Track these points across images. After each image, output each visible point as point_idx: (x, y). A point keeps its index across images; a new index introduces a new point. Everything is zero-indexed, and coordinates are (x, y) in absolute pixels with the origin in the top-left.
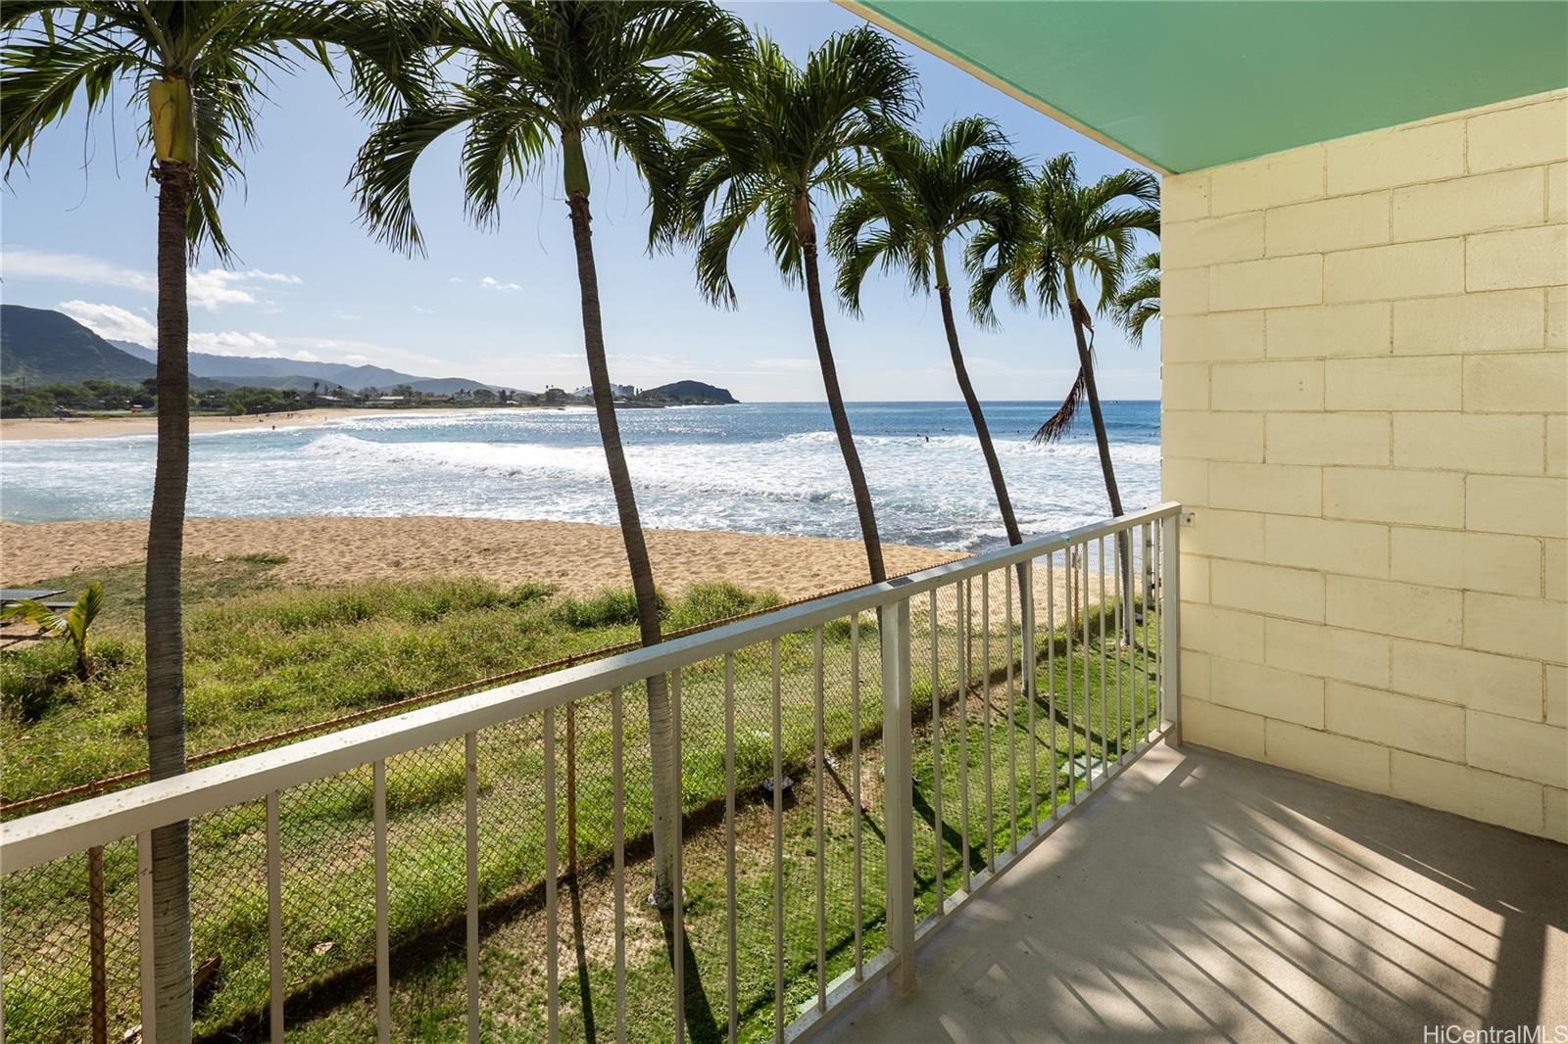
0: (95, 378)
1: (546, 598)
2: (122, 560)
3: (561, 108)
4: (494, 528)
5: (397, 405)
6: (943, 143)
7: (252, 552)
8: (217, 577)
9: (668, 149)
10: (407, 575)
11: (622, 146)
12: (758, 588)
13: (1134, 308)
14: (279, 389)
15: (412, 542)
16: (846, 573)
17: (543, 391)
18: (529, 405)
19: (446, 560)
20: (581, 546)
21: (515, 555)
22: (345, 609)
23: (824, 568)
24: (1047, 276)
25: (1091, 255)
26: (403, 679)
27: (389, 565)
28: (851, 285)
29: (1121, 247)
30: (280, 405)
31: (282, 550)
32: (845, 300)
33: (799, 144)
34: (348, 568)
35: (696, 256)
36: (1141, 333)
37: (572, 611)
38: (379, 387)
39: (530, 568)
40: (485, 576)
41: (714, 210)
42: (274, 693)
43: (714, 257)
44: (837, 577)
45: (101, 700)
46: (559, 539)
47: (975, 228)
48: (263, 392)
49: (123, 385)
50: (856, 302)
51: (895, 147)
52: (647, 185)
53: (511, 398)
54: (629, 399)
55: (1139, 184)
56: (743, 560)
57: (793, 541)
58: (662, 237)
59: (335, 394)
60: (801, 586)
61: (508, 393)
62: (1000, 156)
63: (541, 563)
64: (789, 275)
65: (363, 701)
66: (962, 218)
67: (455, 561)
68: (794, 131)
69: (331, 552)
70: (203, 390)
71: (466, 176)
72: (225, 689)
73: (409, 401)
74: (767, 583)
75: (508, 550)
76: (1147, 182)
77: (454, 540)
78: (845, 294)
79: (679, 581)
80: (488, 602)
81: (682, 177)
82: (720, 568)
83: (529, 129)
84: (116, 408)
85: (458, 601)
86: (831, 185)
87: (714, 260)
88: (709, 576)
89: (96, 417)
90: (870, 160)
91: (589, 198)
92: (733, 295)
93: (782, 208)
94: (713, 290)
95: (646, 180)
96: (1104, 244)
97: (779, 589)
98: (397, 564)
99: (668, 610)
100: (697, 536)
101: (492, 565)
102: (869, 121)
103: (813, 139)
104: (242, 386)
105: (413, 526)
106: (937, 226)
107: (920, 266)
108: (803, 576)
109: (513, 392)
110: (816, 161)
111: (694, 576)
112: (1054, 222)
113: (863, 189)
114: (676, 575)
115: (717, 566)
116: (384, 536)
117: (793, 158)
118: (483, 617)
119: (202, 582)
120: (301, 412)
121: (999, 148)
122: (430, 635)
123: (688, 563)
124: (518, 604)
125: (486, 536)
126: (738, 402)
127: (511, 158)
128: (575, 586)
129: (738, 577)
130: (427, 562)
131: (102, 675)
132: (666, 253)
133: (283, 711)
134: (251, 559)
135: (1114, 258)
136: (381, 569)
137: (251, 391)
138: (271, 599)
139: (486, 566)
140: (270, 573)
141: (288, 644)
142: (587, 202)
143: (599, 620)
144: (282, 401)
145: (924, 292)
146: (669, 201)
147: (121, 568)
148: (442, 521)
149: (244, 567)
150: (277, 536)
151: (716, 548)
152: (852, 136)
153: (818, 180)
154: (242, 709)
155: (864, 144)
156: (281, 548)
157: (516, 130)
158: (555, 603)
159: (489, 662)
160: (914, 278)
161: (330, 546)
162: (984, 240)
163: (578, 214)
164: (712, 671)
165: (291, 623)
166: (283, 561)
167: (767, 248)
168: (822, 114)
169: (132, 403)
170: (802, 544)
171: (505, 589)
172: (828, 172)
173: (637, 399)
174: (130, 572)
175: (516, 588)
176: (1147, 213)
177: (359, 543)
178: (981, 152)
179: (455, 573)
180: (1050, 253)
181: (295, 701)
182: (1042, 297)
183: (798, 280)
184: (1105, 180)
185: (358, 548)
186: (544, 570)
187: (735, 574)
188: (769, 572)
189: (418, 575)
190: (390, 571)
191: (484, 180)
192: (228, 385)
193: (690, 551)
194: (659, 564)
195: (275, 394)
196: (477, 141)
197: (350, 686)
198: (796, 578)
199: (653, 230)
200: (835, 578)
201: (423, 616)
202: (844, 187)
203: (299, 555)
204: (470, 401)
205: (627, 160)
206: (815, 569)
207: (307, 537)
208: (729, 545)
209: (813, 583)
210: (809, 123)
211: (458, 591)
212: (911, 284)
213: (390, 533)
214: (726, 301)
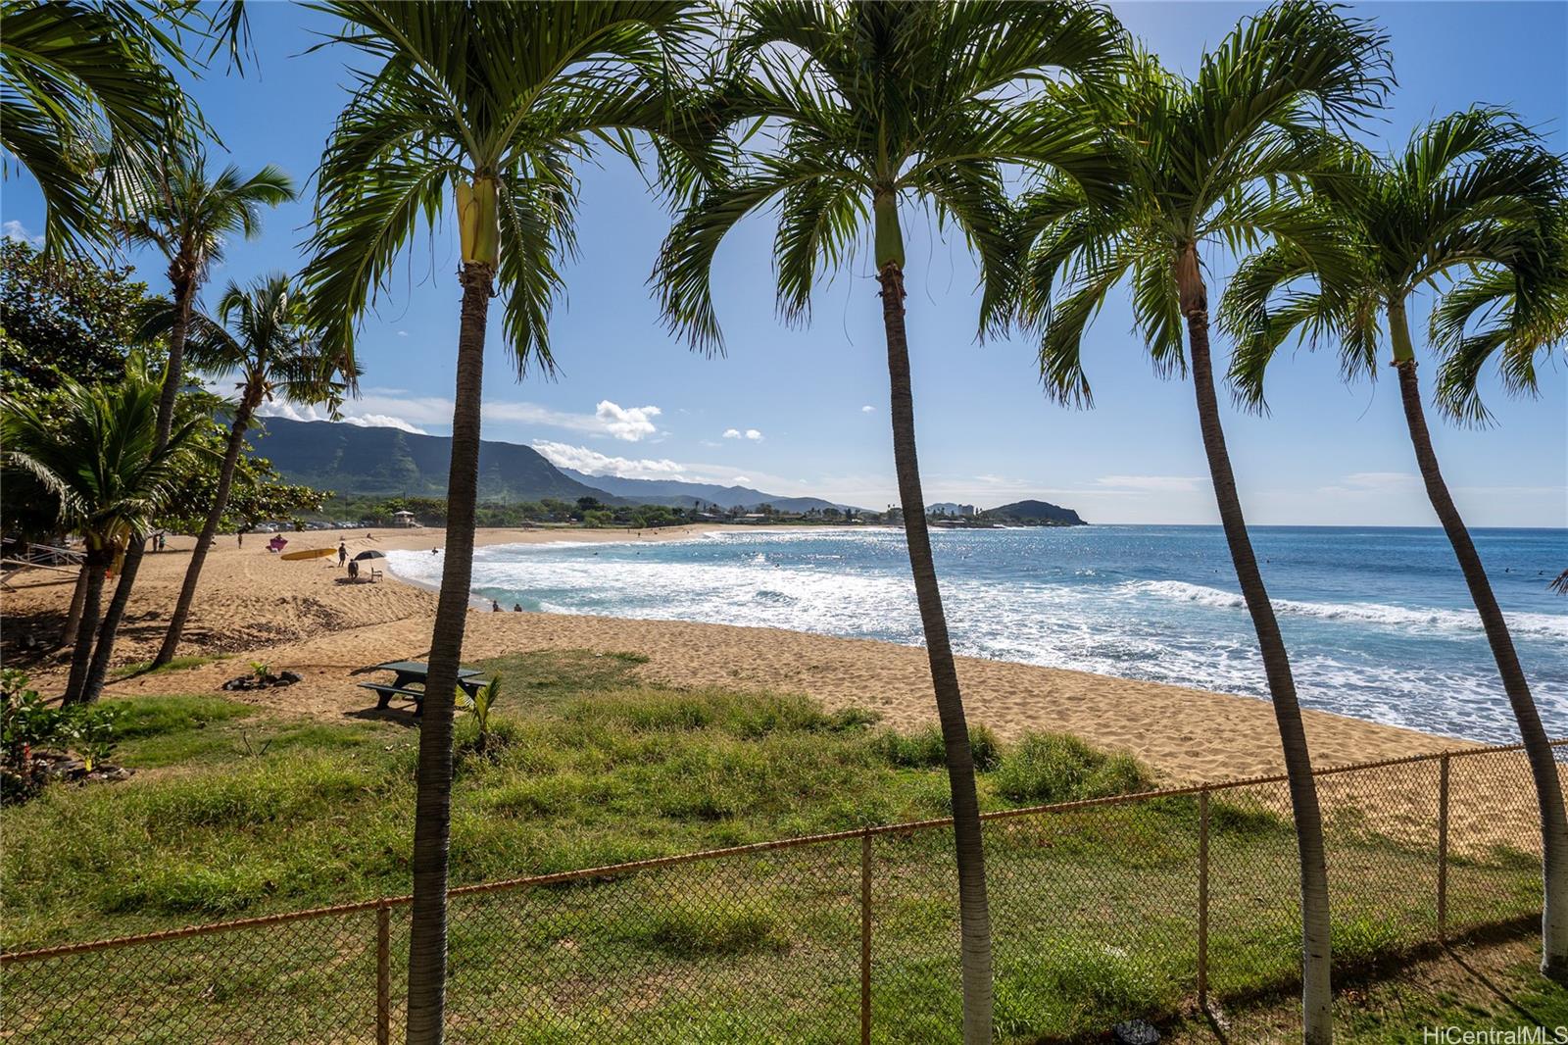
0: (549, 498)
1: (868, 725)
2: (535, 648)
3: (873, 168)
4: (825, 645)
5: (759, 522)
6: (1411, 157)
7: (624, 650)
8: (595, 670)
9: (1007, 211)
10: (744, 685)
11: (948, 215)
12: (1108, 745)
14: (670, 507)
15: (750, 652)
16: (1231, 741)
17: (885, 510)
18: (872, 524)
19: (777, 674)
20: (907, 673)
21: (841, 676)
22: (684, 714)
23: (1198, 731)
26: (723, 798)
27: (728, 674)
28: (1252, 369)
30: (671, 520)
31: (645, 650)
32: (1241, 390)
33: (1185, 180)
34: (694, 673)
35: (1039, 343)
37: (893, 745)
38: (745, 505)
39: (855, 691)
40: (811, 694)
41: (1063, 290)
42: (614, 791)
43: (1063, 344)
44: (1216, 745)
45: (493, 774)
46: (886, 662)
47: (1459, 276)
48: (658, 509)
49: (566, 503)
51: (1332, 170)
52: (978, 256)
53: (855, 517)
54: (969, 519)
56: (1091, 708)
58: (996, 319)
59: (711, 511)
60: (1167, 750)
61: (853, 512)
62: (1518, 158)
63: (866, 687)
64: (1164, 360)
65: (686, 813)
66: (1442, 259)
67: (786, 676)
68: (1177, 163)
69: (683, 656)
70: (617, 507)
71: (778, 270)
72: (578, 781)
73: (768, 519)
74: (1121, 741)
75: (835, 670)
77: (787, 655)
78: (1241, 383)
79: (1013, 724)
80: (812, 724)
81: (1022, 244)
82: (1063, 715)
83: (841, 205)
84: (560, 521)
85: (783, 719)
86: (1229, 233)
87: (1063, 346)
88: (1047, 724)
89: (547, 528)
90: (1294, 194)
91: (904, 271)
92: (1086, 389)
93: (1156, 277)
94: (1061, 385)
95: (977, 252)
97: (1137, 750)
98: (735, 673)
99: (998, 759)
100: (1035, 673)
101: (819, 684)
102: (1294, 137)
103: (1206, 171)
104: (643, 504)
105: (753, 637)
107: (1361, 341)
108: (1169, 738)
109: (858, 510)
110: (1208, 202)
111: (1030, 721)
113: (1279, 231)
114: (1009, 717)
115: (1059, 712)
116: (728, 645)
117: (1174, 199)
118: (802, 741)
119: (583, 673)
120: (686, 526)
121: (1517, 146)
122: (753, 753)
123: (1024, 704)
124: (840, 729)
125: (817, 653)
126: (1086, 523)
127: (825, 249)
128: (899, 717)
129: (1083, 728)
130: (761, 674)
131: (493, 751)
132: (1000, 338)
133: (619, 811)
134: (622, 656)
136: (722, 677)
137: (650, 509)
138: (627, 697)
139: (813, 684)
140: (634, 671)
141: (636, 743)
142: (900, 275)
143: (921, 759)
144: (671, 517)
145: (1367, 375)
146: (1006, 274)
147: (532, 654)
148: (779, 634)
149: (615, 663)
150: (644, 636)
151: (1057, 690)
152: (1266, 160)
153: (1213, 226)
154: (588, 802)
155: (1283, 170)
156: (645, 648)
157: (829, 211)
158: (876, 733)
159: (804, 792)
160: (1350, 357)
161: (682, 650)
162: (1466, 299)
163: (890, 291)
164: (1050, 846)
165: (642, 723)
166: (645, 660)
167: (1135, 329)
168: (1222, 132)
169: (570, 517)
171: (828, 711)
172: (1227, 214)
173: (977, 518)
174: (536, 659)
175: (839, 711)
177: (706, 649)
178: (1483, 157)
179: (785, 688)
181: (629, 803)
183: (1177, 367)
185: (705, 654)
186: (868, 695)
187: (1082, 724)
188: (1123, 727)
189: (753, 687)
190: (729, 680)
191: (797, 272)
192: (636, 503)
193: (1027, 690)
194: (990, 701)
195: (667, 512)
196: (789, 229)
197: (677, 796)
198: (1160, 739)
199: (985, 311)
200: (1212, 746)
201: (752, 732)
202: (1250, 233)
203: (658, 656)
204: (820, 519)
205: (955, 226)
206: (1186, 730)
207: (667, 640)
209: (1184, 749)
210: (1201, 147)
211: (783, 709)
212: (1344, 365)
213: (733, 642)
214: (1078, 398)
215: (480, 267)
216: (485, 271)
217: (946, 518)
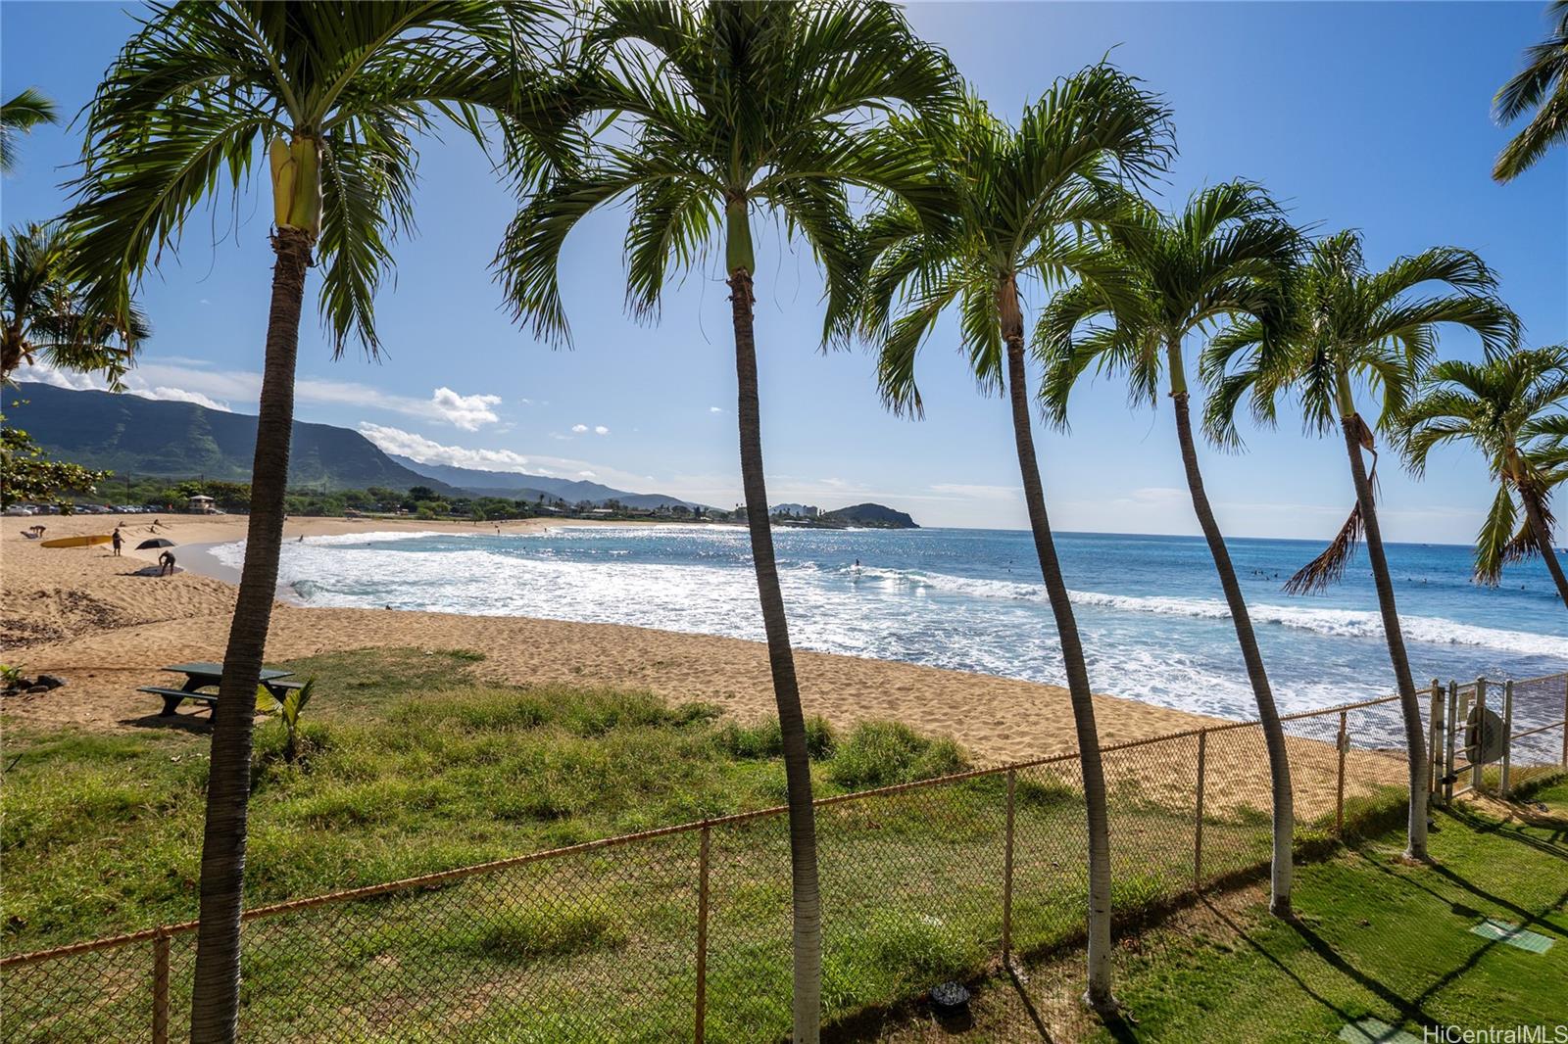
0: (376, 486)
1: (711, 719)
2: (355, 646)
3: (727, 174)
4: (670, 641)
5: (606, 518)
6: (1188, 217)
7: (457, 648)
8: (425, 669)
9: (852, 230)
10: (586, 682)
11: (797, 227)
12: (933, 731)
13: (1417, 429)
14: (513, 499)
15: (594, 649)
16: (1036, 724)
17: (733, 509)
18: (720, 522)
19: (621, 670)
20: (750, 668)
21: (686, 671)
22: (522, 713)
23: (1009, 716)
24: (1318, 383)
25: (1373, 360)
26: (561, 797)
27: (570, 671)
28: (1059, 391)
29: (1414, 349)
30: (513, 513)
31: (482, 647)
32: (1049, 410)
33: (1008, 218)
34: (534, 671)
35: (878, 357)
36: (1423, 460)
37: (735, 738)
38: (593, 500)
39: (699, 686)
40: (655, 689)
41: (901, 306)
42: (442, 795)
43: (899, 358)
44: (1024, 728)
45: (302, 783)
46: (730, 658)
47: (1222, 323)
48: (500, 502)
49: (397, 492)
50: (1063, 411)
51: (1127, 222)
52: (824, 269)
53: (704, 514)
54: (813, 519)
55: (1453, 265)
56: (918, 698)
57: (973, 681)
58: (838, 330)
59: (556, 505)
60: (982, 734)
61: (702, 510)
62: (1268, 227)
63: (710, 681)
64: (986, 380)
65: (521, 814)
66: (1209, 308)
67: (630, 672)
68: (1001, 202)
69: (523, 653)
70: (454, 498)
71: (629, 266)
72: (402, 786)
73: (616, 514)
74: (943, 727)
75: (680, 665)
76: (1465, 262)
77: (631, 651)
78: (1049, 403)
79: (847, 714)
80: (655, 719)
81: (865, 261)
82: (893, 705)
83: (694, 207)
84: (389, 511)
85: (626, 715)
86: (1043, 269)
87: (899, 361)
88: (879, 713)
89: (373, 518)
90: (1095, 239)
91: (753, 278)
92: (919, 402)
93: (981, 303)
94: (896, 396)
95: (823, 265)
96: (1392, 346)
98: (578, 670)
99: (833, 748)
100: (869, 666)
101: (663, 680)
102: (1097, 189)
103: (1025, 212)
104: (484, 496)
105: (597, 633)
106: (1174, 317)
107: (1145, 373)
108: (985, 723)
109: (706, 509)
110: (1026, 239)
111: (863, 711)
112: (1332, 315)
113: (1084, 272)
114: (845, 708)
115: (890, 702)
116: (570, 641)
117: (998, 234)
118: (643, 736)
119: (412, 672)
120: (529, 520)
121: (1267, 217)
122: (593, 751)
123: (858, 695)
124: (683, 724)
125: (661, 648)
126: (919, 527)
127: (678, 250)
128: (741, 710)
129: (910, 716)
130: (605, 670)
131: (305, 758)
132: (841, 349)
133: (448, 816)
134: (455, 654)
135: (1403, 362)
136: (564, 674)
137: (491, 501)
138: (460, 696)
139: (657, 680)
140: (469, 669)
141: (469, 744)
143: (761, 751)
144: (514, 510)
145: (1149, 403)
146: (849, 289)
147: (352, 653)
148: (623, 630)
149: (448, 661)
150: (480, 633)
151: (889, 682)
152: (1074, 207)
153: (1030, 261)
154: (413, 808)
155: (1088, 217)
156: (482, 645)
157: (682, 212)
158: (718, 726)
159: (645, 787)
160: (1136, 387)
161: (522, 647)
162: (1227, 343)
163: (739, 296)
164: (877, 827)
165: (476, 723)
166: (480, 658)
167: (962, 349)
168: (1039, 178)
169: (401, 507)
170: (985, 685)
171: (672, 707)
172: (1042, 252)
173: (821, 519)
174: (358, 657)
175: (683, 706)
176: (1466, 301)
177: (548, 646)
178: (1242, 224)
179: (629, 684)
180: (1321, 354)
181: (459, 807)
182: (1308, 411)
183: (997, 386)
184: (1402, 262)
185: (546, 651)
186: (712, 689)
187: (909, 712)
188: (945, 714)
189: (595, 683)
190: (570, 677)
191: (648, 270)
192: (476, 495)
193: (861, 682)
194: (827, 693)
195: (510, 504)
196: (640, 226)
197: (510, 799)
198: (976, 724)
199: (829, 322)
200: (1021, 729)
201: (593, 729)
202: (1061, 272)
203: (495, 654)
204: (669, 516)
205: (803, 241)
206: (999, 715)
207: (505, 636)
208: (902, 678)
209: (997, 733)
210: (1021, 190)
211: (626, 705)
212: (1132, 393)
213: (576, 639)
214: (911, 409)
215: (297, 233)
216: (303, 238)
217: (791, 518)
